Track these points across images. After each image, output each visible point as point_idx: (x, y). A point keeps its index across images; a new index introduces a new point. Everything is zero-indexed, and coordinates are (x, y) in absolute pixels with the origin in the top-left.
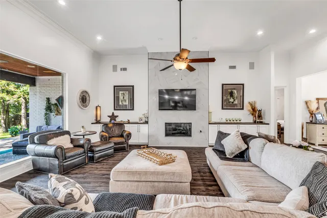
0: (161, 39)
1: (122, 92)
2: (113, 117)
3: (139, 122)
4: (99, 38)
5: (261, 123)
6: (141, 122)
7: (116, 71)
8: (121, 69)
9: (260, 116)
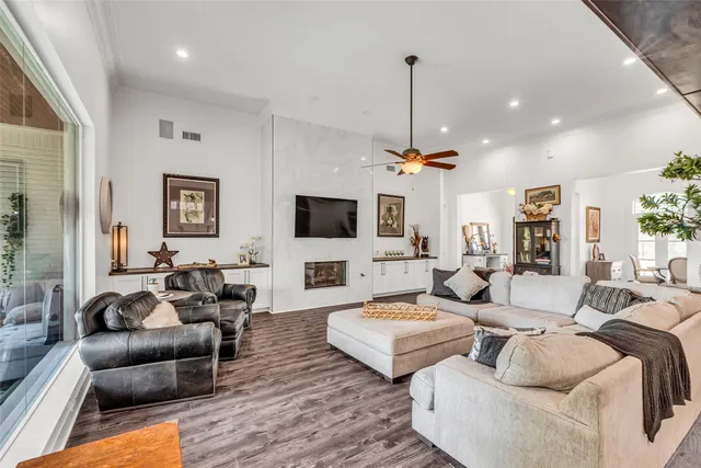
0: (316, 98)
1: (189, 193)
2: (163, 255)
3: (240, 264)
4: (182, 54)
5: (427, 256)
6: (244, 263)
7: (170, 136)
8: (185, 135)
9: (425, 247)
